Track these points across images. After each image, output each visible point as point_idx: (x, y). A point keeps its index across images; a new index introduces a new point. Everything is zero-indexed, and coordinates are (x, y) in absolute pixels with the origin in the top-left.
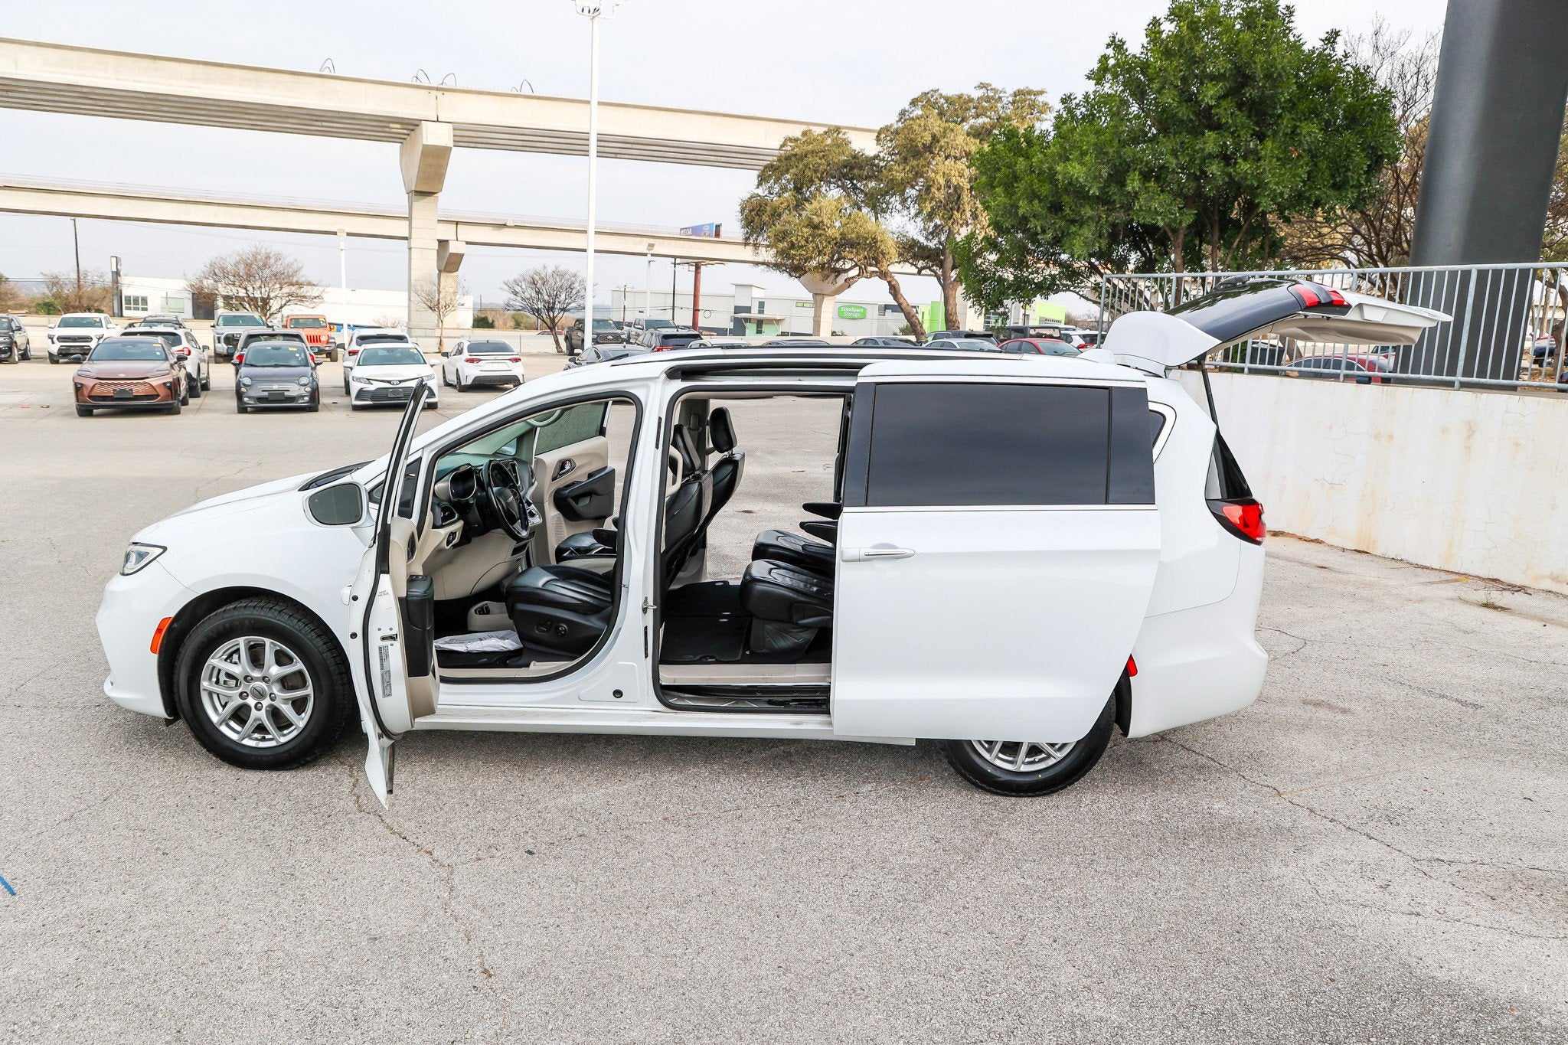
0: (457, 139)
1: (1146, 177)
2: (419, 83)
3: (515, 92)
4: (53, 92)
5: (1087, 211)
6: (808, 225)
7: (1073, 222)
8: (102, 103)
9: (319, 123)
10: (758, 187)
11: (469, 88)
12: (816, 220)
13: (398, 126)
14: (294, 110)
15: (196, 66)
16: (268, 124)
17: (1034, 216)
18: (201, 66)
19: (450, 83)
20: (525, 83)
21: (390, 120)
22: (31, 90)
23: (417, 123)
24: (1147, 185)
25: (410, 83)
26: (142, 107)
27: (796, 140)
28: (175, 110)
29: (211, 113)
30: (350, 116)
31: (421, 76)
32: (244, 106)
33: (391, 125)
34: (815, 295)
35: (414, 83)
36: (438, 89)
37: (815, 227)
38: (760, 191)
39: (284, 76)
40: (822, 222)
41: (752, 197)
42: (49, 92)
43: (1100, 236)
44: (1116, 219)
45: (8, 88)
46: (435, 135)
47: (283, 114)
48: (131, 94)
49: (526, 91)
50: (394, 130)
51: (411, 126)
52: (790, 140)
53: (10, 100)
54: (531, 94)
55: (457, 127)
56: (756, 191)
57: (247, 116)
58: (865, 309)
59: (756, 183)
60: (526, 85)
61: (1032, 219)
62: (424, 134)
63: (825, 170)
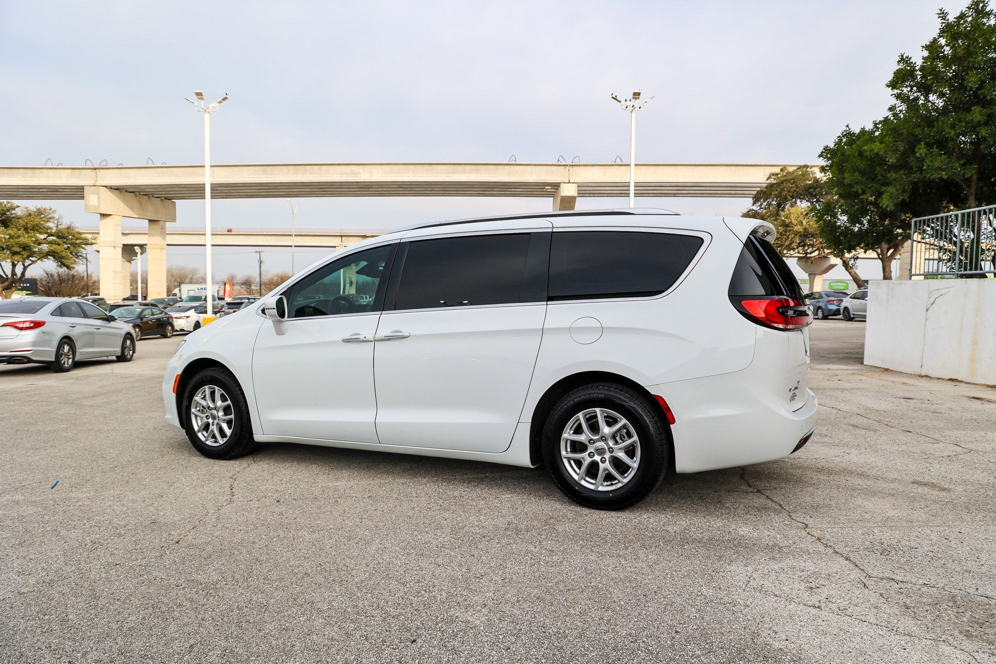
0: (579, 192)
1: (929, 145)
2: (560, 163)
3: (613, 163)
4: (387, 186)
5: (892, 175)
6: (782, 225)
7: (884, 184)
8: (408, 189)
9: (510, 190)
10: (753, 205)
11: (587, 164)
12: (787, 221)
13: (550, 187)
14: (496, 184)
15: (449, 166)
16: (485, 192)
17: (857, 183)
18: (451, 166)
19: (576, 162)
20: (618, 158)
21: (545, 184)
22: (378, 186)
23: (558, 185)
24: (931, 151)
25: (555, 163)
26: (426, 189)
27: (777, 174)
28: (441, 189)
29: (458, 189)
30: (524, 184)
31: (561, 159)
32: (472, 184)
33: (546, 187)
34: (810, 275)
35: (558, 163)
36: (570, 165)
37: (787, 226)
38: (754, 208)
39: (491, 166)
40: (791, 222)
41: (749, 211)
42: (385, 186)
43: (904, 192)
44: (914, 179)
45: (369, 186)
46: (568, 190)
47: (491, 187)
48: (419, 183)
49: (618, 162)
50: (549, 190)
51: (556, 186)
52: (773, 175)
53: (371, 192)
54: (621, 163)
55: (580, 185)
56: (752, 208)
57: (474, 189)
58: (848, 284)
59: (752, 203)
60: (618, 159)
61: (854, 185)
62: (562, 190)
63: (795, 191)
